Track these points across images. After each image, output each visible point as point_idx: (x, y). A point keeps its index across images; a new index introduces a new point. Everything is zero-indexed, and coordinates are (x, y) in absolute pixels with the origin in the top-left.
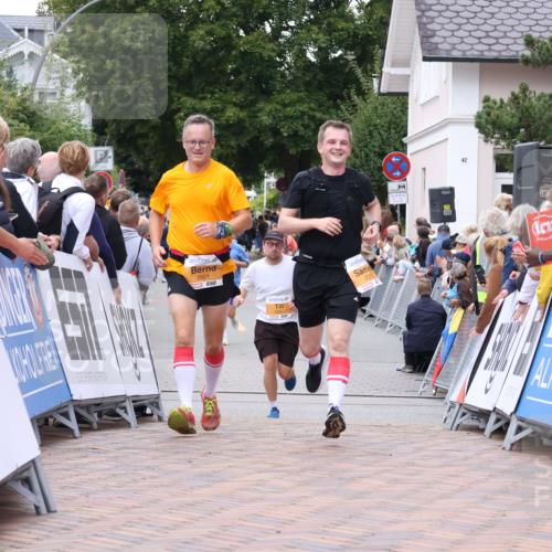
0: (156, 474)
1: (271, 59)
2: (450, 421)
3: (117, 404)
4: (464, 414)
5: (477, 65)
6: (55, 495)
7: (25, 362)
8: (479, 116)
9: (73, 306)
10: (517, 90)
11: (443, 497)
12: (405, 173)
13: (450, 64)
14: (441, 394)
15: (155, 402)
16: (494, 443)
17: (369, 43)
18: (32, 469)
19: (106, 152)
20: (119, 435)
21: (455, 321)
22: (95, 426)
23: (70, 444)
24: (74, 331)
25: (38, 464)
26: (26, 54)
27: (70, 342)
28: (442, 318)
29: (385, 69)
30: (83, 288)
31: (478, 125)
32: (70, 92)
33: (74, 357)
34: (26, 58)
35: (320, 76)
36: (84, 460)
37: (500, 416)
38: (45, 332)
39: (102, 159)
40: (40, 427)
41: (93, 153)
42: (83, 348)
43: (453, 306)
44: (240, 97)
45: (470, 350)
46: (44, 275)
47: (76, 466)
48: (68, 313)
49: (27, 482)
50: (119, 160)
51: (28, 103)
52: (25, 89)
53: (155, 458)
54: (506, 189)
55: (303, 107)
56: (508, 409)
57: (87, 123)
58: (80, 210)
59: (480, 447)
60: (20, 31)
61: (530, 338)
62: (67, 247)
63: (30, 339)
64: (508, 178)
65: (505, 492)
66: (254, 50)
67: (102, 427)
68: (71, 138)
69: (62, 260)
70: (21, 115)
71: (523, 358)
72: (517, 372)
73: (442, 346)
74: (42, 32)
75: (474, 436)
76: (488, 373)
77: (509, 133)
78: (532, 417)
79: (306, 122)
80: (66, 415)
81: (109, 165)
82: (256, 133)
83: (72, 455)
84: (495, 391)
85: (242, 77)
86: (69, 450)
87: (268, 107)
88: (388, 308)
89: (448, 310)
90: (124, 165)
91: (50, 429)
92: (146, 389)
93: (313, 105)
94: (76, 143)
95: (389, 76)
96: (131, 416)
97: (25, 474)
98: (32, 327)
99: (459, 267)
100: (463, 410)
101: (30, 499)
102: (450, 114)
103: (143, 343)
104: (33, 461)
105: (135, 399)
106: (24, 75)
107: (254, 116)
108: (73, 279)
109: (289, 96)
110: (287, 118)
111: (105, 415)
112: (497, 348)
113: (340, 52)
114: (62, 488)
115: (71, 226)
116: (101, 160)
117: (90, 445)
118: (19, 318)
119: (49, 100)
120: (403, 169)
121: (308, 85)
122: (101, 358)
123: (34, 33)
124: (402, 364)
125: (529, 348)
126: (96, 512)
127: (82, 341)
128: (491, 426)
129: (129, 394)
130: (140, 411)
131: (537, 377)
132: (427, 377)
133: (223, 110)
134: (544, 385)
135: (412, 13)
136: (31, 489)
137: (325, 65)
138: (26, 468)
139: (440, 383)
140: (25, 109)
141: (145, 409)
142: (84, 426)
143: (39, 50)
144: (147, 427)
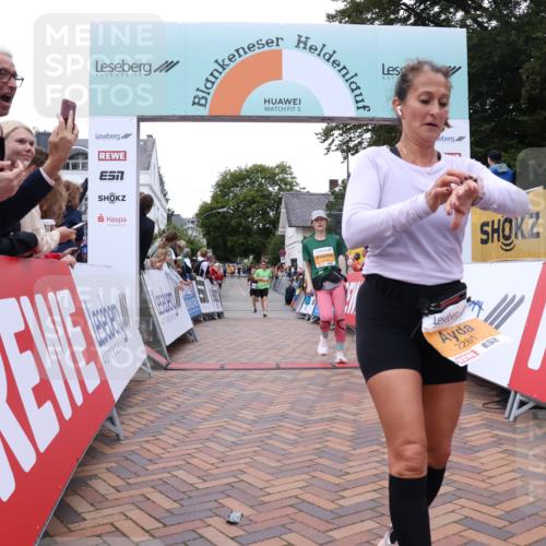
1: (251, 227)
2: (297, 317)
3: (213, 314)
4: (300, 315)
5: (302, 228)
6: (198, 338)
9: (202, 290)
11: (295, 335)
13: (295, 228)
14: (294, 310)
15: (222, 313)
16: (307, 322)
17: (275, 223)
18: (192, 331)
20: (213, 322)
21: (297, 292)
23: (201, 324)
24: (202, 296)
27: (201, 298)
28: (294, 291)
29: (279, 229)
30: (204, 285)
32: (201, 236)
34: (190, 228)
35: (263, 231)
36: (205, 328)
37: (309, 315)
38: (194, 296)
40: (193, 320)
42: (204, 300)
46: (194, 282)
47: (203, 330)
48: (200, 291)
49: (190, 334)
52: (190, 235)
55: (259, 239)
56: (310, 313)
57: (205, 243)
58: (205, 266)
59: (304, 323)
60: (189, 222)
62: (201, 275)
63: (191, 298)
65: (309, 334)
66: (247, 225)
67: (209, 320)
69: (199, 278)
75: (302, 320)
78: (316, 315)
80: (200, 317)
81: (211, 254)
84: (308, 309)
87: (251, 239)
88: (281, 288)
90: (214, 254)
91: (196, 320)
92: (220, 310)
93: (261, 239)
94: (204, 249)
95: (280, 231)
96: (216, 317)
97: (190, 332)
98: (191, 295)
101: (192, 338)
102: (295, 240)
103: (219, 299)
104: (192, 329)
105: (217, 313)
106: (190, 232)
108: (202, 283)
109: (256, 236)
111: (210, 317)
113: (268, 225)
117: (207, 325)
118: (188, 293)
119: (196, 238)
120: (285, 254)
121: (260, 233)
122: (209, 302)
123: (193, 222)
127: (204, 298)
128: (306, 318)
129: (216, 311)
135: (286, 216)
136: (192, 336)
137: (264, 228)
138: (190, 330)
139: (294, 307)
140: (190, 240)
141: (220, 315)
142: (205, 320)
143: (193, 226)
144: (221, 320)
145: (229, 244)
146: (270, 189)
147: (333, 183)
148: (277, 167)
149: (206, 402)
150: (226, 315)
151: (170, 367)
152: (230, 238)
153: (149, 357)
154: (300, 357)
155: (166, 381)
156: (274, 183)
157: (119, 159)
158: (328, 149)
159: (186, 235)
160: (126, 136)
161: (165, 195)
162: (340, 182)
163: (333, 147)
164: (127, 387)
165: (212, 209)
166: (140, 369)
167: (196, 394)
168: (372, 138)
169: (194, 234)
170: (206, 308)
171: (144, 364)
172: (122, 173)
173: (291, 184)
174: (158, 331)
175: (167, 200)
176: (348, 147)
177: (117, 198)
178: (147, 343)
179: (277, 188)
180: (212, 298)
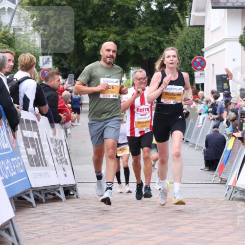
0: (75, 225)
1: (134, 9)
2: (228, 196)
3: (55, 189)
4: (236, 192)
5: (240, 10)
6: (23, 237)
7: (7, 168)
8: (241, 37)
12: (203, 67)
13: (226, 10)
14: (224, 182)
15: (74, 188)
18: (10, 224)
19: (48, 59)
20: (56, 205)
21: (230, 144)
22: (44, 201)
23: (31, 210)
24: (32, 151)
25: (14, 221)
26: (6, 8)
29: (192, 13)
31: (241, 42)
34: (6, 10)
35: (159, 18)
36: (38, 219)
38: (16, 152)
40: (15, 202)
41: (42, 59)
42: (37, 161)
44: (117, 29)
45: (238, 158)
47: (34, 222)
48: (28, 142)
49: (8, 231)
50: (55, 63)
51: (8, 34)
52: (6, 26)
53: (75, 217)
55: (150, 35)
66: (124, 4)
67: (48, 201)
70: (4, 40)
73: (224, 156)
79: (152, 42)
80: (28, 196)
81: (50, 65)
82: (126, 48)
83: (31, 216)
85: (119, 19)
86: (30, 214)
87: (132, 35)
88: (196, 137)
89: (227, 138)
90: (58, 65)
91: (20, 202)
92: (69, 181)
93: (155, 33)
95: (194, 17)
96: (62, 195)
97: (7, 226)
98: (10, 150)
99: (232, 115)
100: (235, 190)
102: (226, 36)
103: (67, 156)
104: (11, 220)
105: (64, 187)
106: (5, 19)
107: (124, 39)
109: (143, 28)
110: (141, 40)
113: (169, 5)
116: (46, 63)
117: (41, 211)
118: (3, 145)
120: (203, 64)
121: (152, 22)
122: (46, 165)
124: (203, 166)
127: (36, 157)
129: (61, 184)
130: (67, 193)
132: (216, 172)
136: (10, 234)
137: (161, 12)
138: (7, 223)
139: (223, 176)
140: (6, 37)
142: (38, 201)
143: (13, 6)
144: (70, 201)
152: (90, 32)
169: (14, 24)
170: (41, 178)
180: (54, 156)
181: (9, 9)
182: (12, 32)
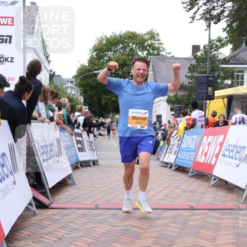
0: (97, 176)
2: (160, 165)
3: (89, 162)
6: (76, 181)
7: (69, 153)
8: (167, 100)
9: (80, 141)
10: (175, 94)
11: (159, 181)
14: (158, 159)
15: (97, 161)
16: (169, 169)
19: (87, 107)
20: (89, 168)
21: (162, 143)
22: (84, 166)
23: (79, 170)
24: (80, 146)
27: (79, 148)
30: (82, 137)
31: (167, 102)
32: (79, 94)
33: (79, 151)
34: (69, 87)
36: (82, 174)
37: (171, 164)
38: (73, 146)
39: (86, 109)
41: (84, 107)
42: (81, 150)
43: (161, 140)
49: (70, 178)
50: (89, 109)
52: (69, 94)
53: (97, 173)
54: (173, 115)
56: (173, 162)
57: (82, 100)
58: (81, 120)
59: (166, 170)
60: (68, 81)
61: (177, 147)
62: (78, 128)
63: (71, 148)
64: (173, 113)
65: (171, 180)
67: (86, 166)
68: (79, 104)
69: (77, 131)
71: (176, 151)
72: (175, 154)
73: (159, 149)
74: (73, 82)
75: (165, 168)
76: (168, 154)
77: (173, 103)
78: (177, 164)
80: (78, 164)
81: (87, 110)
84: (170, 158)
91: (75, 167)
92: (95, 158)
94: (80, 105)
96: (92, 164)
98: (71, 145)
99: (163, 132)
100: (163, 162)
101: (70, 182)
103: (95, 148)
104: (71, 174)
105: (93, 161)
106: (69, 91)
108: (80, 135)
111: (85, 164)
112: (170, 149)
114: (78, 179)
115: (79, 123)
117: (83, 170)
119: (75, 96)
123: (72, 82)
125: (177, 149)
126: (85, 184)
127: (81, 148)
128: (169, 166)
129: (91, 159)
130: (94, 163)
131: (179, 155)
132: (156, 155)
133: (112, 98)
134: (180, 157)
135: (153, 77)
136: (71, 180)
138: (69, 175)
139: (158, 157)
141: (95, 163)
142: (82, 166)
143: (72, 85)
144: (95, 167)
145: (103, 102)
146: (140, 53)
147: (196, 48)
148: (148, 34)
149: (83, 236)
150: (100, 162)
151: (52, 206)
152: (104, 96)
153: (34, 198)
154: (163, 199)
155: (48, 218)
156: (144, 48)
157: (7, 25)
158: (193, 18)
159: (66, 93)
160: (13, 3)
161: (47, 57)
162: (201, 48)
163: (198, 16)
164: (15, 223)
165: (89, 71)
166: (27, 207)
167: (75, 229)
168: (233, 6)
169: (73, 93)
170: (83, 157)
171: (30, 204)
172: (11, 37)
173: (158, 49)
174: (43, 175)
175: (49, 62)
176: (210, 15)
177: (6, 60)
178: (32, 186)
179: (145, 52)
180: (89, 148)
181: (71, 87)
182: (71, 96)
